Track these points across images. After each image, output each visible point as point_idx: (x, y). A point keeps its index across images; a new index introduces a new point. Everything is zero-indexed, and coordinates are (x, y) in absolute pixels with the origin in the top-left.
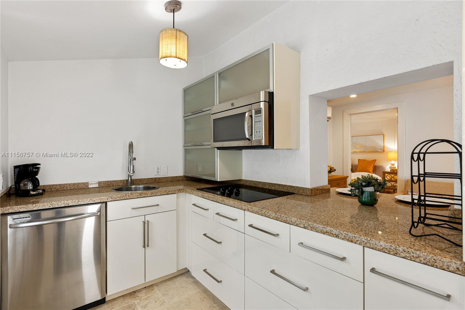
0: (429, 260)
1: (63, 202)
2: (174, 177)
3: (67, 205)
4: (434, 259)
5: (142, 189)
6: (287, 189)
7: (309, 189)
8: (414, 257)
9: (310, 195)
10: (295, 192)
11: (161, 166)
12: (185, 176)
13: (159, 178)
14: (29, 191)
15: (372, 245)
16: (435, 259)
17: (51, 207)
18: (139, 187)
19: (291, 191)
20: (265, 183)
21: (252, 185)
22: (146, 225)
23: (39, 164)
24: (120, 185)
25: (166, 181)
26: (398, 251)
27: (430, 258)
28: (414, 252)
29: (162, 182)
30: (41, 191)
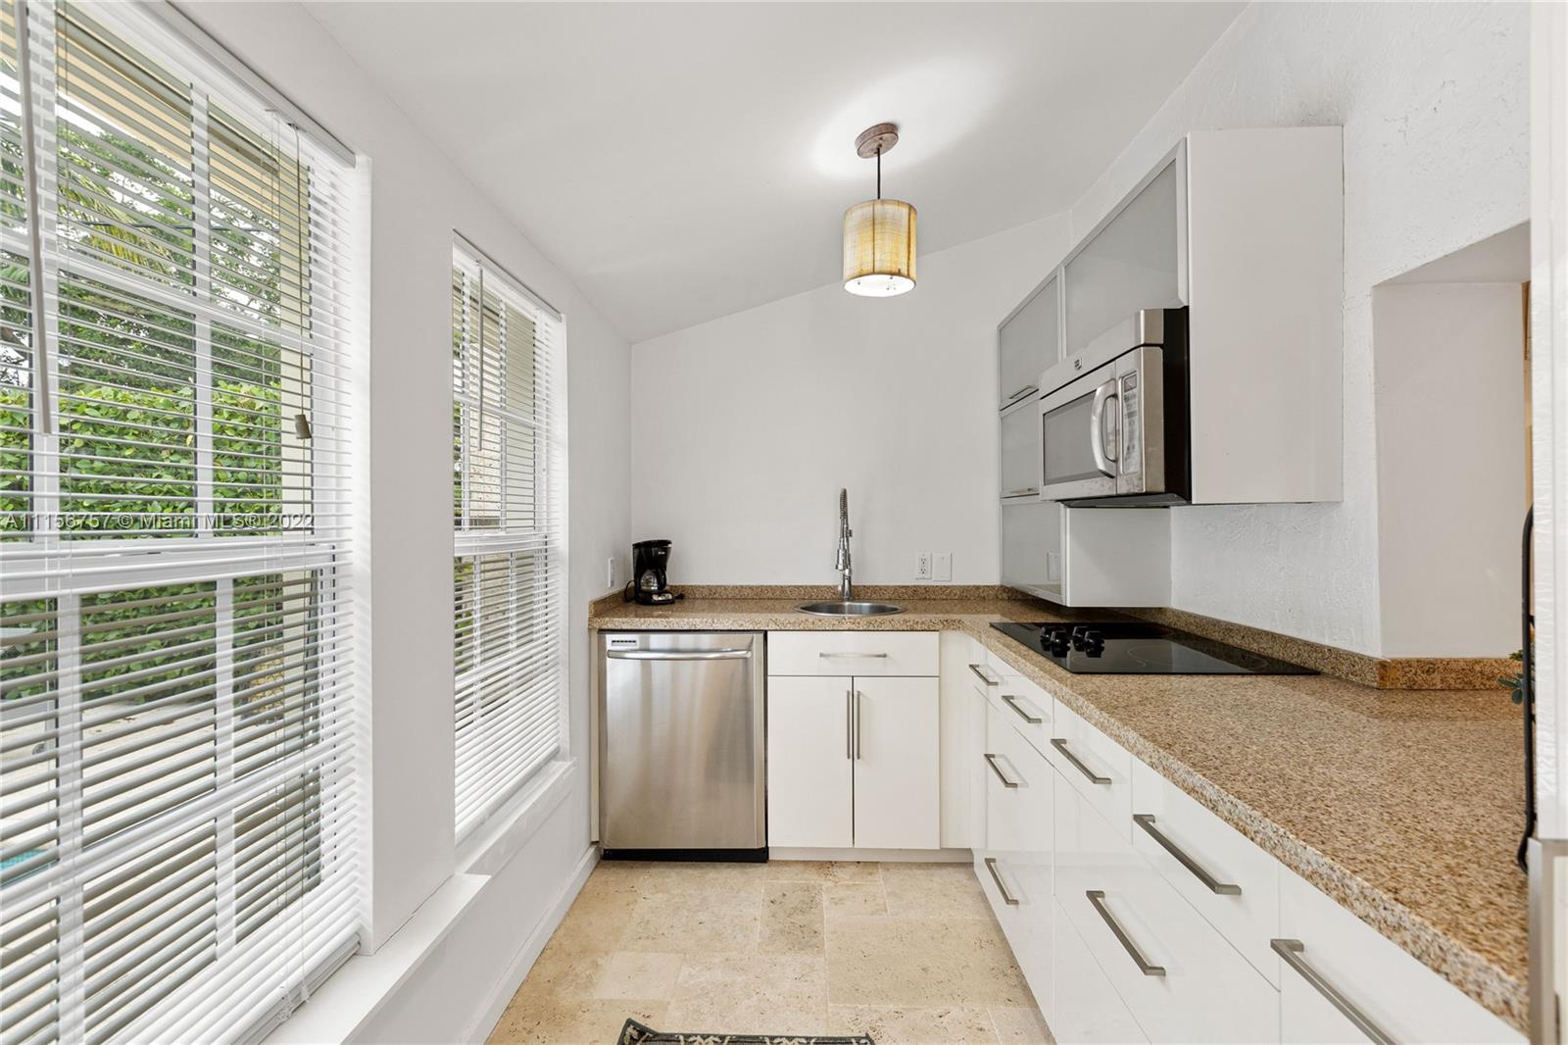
0: (1427, 947)
1: (686, 620)
2: (968, 587)
3: (693, 628)
4: (1441, 948)
5: (866, 611)
6: (1298, 656)
7: (1370, 659)
8: (1389, 923)
9: (1375, 684)
10: (1325, 670)
11: (931, 555)
12: (1003, 588)
13: (925, 588)
14: (651, 593)
15: (1287, 854)
16: (1442, 946)
17: (668, 628)
18: (861, 606)
19: (1311, 664)
20: (1230, 628)
21: (1193, 629)
22: (853, 699)
23: (670, 543)
24: (826, 599)
25: (945, 597)
26: (1348, 891)
27: (1430, 939)
28: (1387, 906)
29: (934, 599)
30: (670, 597)
